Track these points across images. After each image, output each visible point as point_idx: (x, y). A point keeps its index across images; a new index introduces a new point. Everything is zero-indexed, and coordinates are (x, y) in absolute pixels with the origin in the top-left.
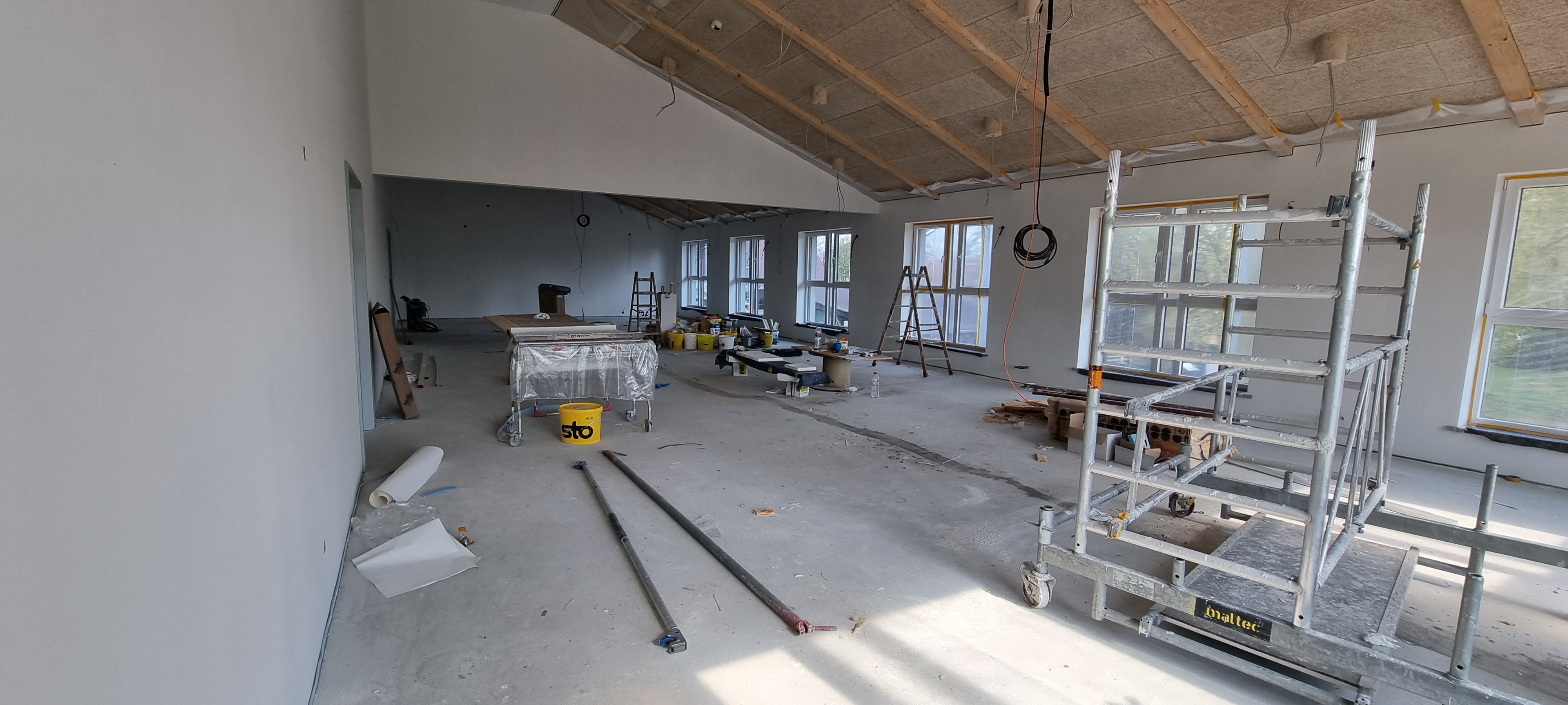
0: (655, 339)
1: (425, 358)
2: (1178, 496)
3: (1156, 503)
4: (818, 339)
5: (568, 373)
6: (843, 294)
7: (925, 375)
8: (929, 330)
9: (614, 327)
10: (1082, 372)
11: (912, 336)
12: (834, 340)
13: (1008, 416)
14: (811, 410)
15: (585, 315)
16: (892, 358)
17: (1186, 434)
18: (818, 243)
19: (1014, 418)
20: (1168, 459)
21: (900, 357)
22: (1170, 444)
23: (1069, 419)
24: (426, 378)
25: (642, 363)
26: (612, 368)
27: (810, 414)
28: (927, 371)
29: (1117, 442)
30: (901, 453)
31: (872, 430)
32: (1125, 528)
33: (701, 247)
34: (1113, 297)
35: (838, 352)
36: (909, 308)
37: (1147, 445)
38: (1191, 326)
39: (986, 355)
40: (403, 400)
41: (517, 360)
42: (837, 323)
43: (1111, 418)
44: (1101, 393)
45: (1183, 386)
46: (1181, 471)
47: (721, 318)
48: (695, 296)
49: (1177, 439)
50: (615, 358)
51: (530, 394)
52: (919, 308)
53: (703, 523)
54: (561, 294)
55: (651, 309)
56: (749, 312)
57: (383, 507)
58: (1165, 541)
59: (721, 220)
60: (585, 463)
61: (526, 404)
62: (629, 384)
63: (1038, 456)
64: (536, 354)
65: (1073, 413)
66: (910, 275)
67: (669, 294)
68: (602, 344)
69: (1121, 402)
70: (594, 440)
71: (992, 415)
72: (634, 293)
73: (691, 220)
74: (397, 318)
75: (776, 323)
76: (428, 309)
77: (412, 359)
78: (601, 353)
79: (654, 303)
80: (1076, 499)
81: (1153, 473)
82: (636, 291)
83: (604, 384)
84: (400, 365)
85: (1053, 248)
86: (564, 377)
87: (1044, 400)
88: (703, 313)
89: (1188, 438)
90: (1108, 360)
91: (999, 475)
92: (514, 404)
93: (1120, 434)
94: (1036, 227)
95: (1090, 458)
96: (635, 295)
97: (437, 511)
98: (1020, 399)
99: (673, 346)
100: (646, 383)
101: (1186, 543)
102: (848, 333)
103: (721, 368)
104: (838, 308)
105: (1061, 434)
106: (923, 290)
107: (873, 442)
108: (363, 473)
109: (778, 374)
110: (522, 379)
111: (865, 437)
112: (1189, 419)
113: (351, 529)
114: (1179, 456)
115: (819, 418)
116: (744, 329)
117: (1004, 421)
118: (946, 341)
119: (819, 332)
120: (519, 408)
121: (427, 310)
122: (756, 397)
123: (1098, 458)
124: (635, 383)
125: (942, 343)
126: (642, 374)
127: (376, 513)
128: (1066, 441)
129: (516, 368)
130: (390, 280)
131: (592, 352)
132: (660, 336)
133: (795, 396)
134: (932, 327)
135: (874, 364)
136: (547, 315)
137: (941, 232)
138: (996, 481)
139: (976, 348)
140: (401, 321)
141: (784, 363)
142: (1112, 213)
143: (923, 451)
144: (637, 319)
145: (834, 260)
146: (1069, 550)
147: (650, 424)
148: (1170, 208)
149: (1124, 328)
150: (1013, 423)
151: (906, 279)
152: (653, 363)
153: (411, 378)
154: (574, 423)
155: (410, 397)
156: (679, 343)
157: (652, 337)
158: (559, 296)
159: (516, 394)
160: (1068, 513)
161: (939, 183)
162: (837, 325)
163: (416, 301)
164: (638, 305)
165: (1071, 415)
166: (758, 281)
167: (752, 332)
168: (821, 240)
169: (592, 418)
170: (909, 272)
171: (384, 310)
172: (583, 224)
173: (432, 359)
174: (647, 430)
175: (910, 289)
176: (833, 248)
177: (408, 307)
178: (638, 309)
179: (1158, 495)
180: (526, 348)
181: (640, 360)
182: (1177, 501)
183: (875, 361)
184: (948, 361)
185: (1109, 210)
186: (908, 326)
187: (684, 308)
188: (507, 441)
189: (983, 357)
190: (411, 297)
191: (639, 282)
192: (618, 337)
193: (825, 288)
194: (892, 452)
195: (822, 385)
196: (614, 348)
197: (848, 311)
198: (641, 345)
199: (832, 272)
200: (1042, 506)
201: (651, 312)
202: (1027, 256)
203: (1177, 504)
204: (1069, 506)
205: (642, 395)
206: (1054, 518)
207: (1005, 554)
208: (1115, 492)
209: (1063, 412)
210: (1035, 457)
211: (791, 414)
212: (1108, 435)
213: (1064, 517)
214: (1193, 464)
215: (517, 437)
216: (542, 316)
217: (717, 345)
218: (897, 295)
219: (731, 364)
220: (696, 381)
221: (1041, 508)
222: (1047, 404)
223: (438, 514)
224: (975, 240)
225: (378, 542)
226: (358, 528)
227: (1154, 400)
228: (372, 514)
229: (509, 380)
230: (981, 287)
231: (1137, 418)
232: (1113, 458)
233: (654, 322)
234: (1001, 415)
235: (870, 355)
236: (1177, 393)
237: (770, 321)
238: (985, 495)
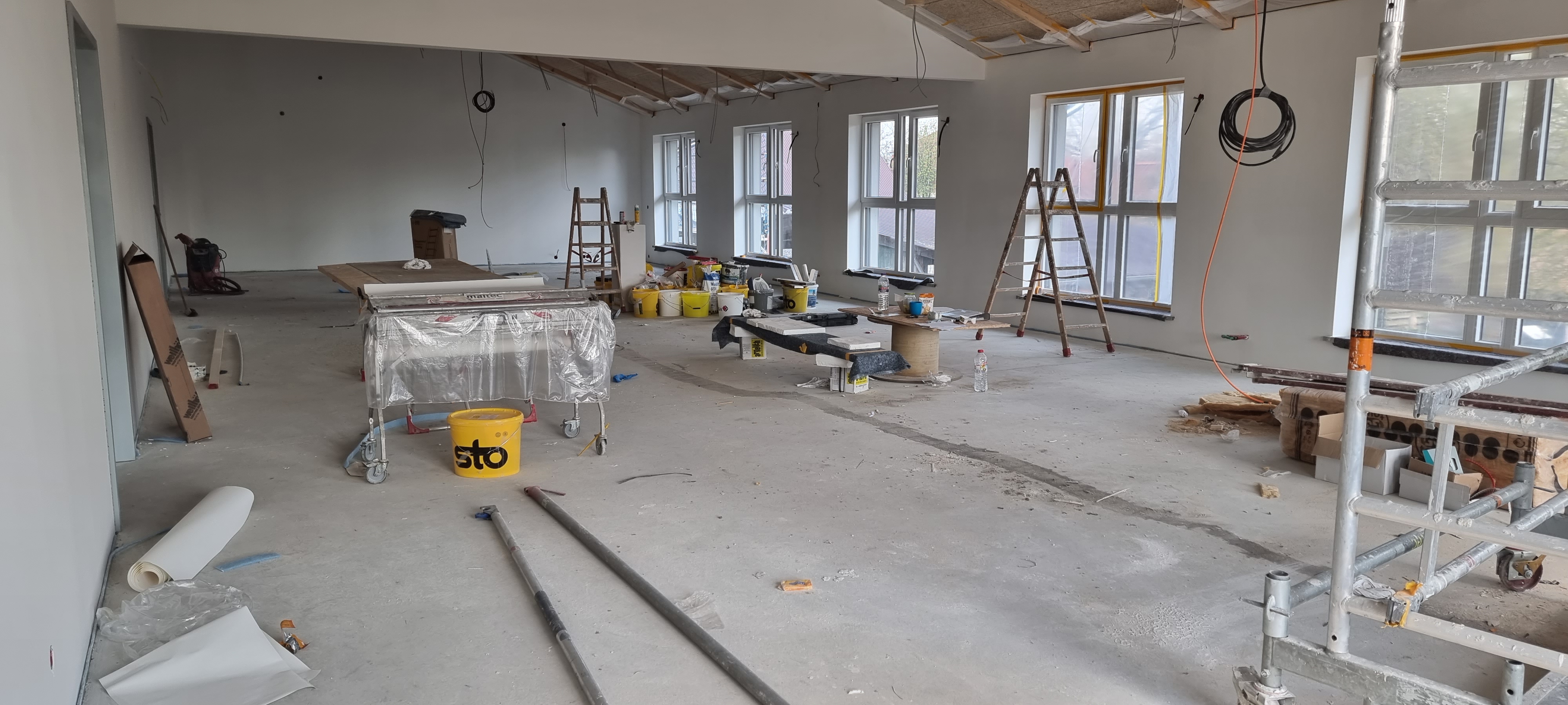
0: (610, 300)
1: (220, 339)
2: (1512, 554)
3: (1473, 567)
4: (884, 295)
5: (465, 359)
6: (926, 219)
7: (1066, 353)
8: (1073, 277)
9: (539, 281)
10: (1340, 343)
11: (1043, 288)
12: (911, 297)
13: (1210, 421)
14: (873, 413)
15: (492, 263)
16: (1009, 326)
17: (1526, 448)
18: (882, 135)
19: (1221, 425)
20: (1495, 491)
21: (1022, 322)
22: (1499, 465)
23: (1318, 425)
24: (222, 372)
25: (587, 339)
26: (538, 349)
27: (873, 421)
28: (1070, 347)
29: (1404, 463)
30: (1026, 484)
31: (976, 447)
32: (1417, 608)
33: (686, 144)
34: (1392, 214)
35: (917, 317)
36: (1037, 241)
37: (1457, 468)
38: (1538, 261)
39: (1172, 318)
40: (183, 408)
41: (375, 339)
42: (916, 269)
43: (1391, 422)
44: (1373, 378)
45: (1520, 363)
46: (1518, 512)
47: (720, 263)
48: (676, 227)
49: (1511, 457)
50: (542, 332)
51: (398, 395)
52: (1056, 240)
53: (694, 606)
54: (450, 228)
55: (602, 251)
56: (768, 253)
57: (151, 590)
58: (1490, 631)
59: (717, 97)
60: (496, 510)
61: (391, 413)
62: (567, 376)
63: (1264, 488)
64: (408, 327)
65: (1323, 413)
66: (1038, 185)
67: (633, 224)
68: (521, 309)
69: (1408, 394)
70: (510, 470)
71: (1183, 420)
72: (573, 223)
73: (667, 99)
74: (170, 272)
75: (813, 271)
76: (223, 256)
77: (198, 340)
78: (519, 325)
79: (607, 240)
80: (1331, 560)
81: (1467, 514)
82: (576, 220)
83: (525, 377)
84: (176, 350)
85: (1289, 129)
86: (456, 365)
87: (1272, 392)
88: (691, 255)
89: (1531, 454)
90: (1389, 324)
91: (1195, 520)
92: (372, 413)
93: (1408, 449)
94: (1258, 93)
95: (1354, 492)
96: (576, 227)
97: (244, 594)
98: (1232, 391)
99: (641, 313)
100: (595, 374)
101: (1528, 635)
102: (935, 286)
103: (722, 346)
104: (918, 243)
105: (1303, 450)
106: (1062, 210)
107: (978, 467)
108: (116, 533)
109: (817, 355)
110: (385, 370)
111: (965, 458)
112: (1531, 419)
113: (96, 627)
114: (1514, 485)
115: (886, 428)
116: (760, 283)
117: (1204, 429)
118: (1102, 295)
119: (886, 284)
120: (381, 419)
121: (221, 258)
122: (781, 394)
123: (1367, 489)
124: (577, 373)
125: (1095, 298)
126: (588, 359)
127: (140, 599)
128: (1312, 462)
129: (374, 352)
130: (154, 206)
131: (504, 323)
132: (619, 295)
133: (846, 391)
134: (1078, 272)
135: (979, 336)
136: (426, 263)
137: (1093, 108)
138: (1190, 532)
139: (1154, 306)
140: (176, 276)
141: (827, 336)
142: (1393, 63)
143: (1064, 481)
144: (580, 266)
145: (910, 162)
146: (1319, 647)
147: (603, 443)
148: (1499, 53)
149: (1418, 267)
150: (1219, 432)
151: (1033, 192)
152: (607, 341)
153: (196, 373)
154: (476, 443)
155: (194, 404)
156: (651, 306)
157: (607, 297)
158: (446, 231)
159: (374, 395)
160: (1316, 583)
161: (1089, 23)
162: (915, 272)
163: (202, 244)
164: (580, 244)
165: (1321, 417)
166: (782, 200)
167: (773, 286)
168: (887, 128)
169: (505, 434)
170: (1038, 178)
171: (145, 258)
172: (484, 107)
173: (233, 339)
174: (599, 451)
175: (1039, 208)
176: (907, 143)
177: (189, 253)
178: (580, 250)
179: (1476, 552)
180: (391, 318)
181: (585, 335)
182: (1511, 563)
183: (980, 330)
184: (1105, 329)
185: (1387, 57)
186: (1036, 270)
187: (658, 249)
188: (361, 474)
189: (1167, 322)
190: (193, 236)
191: (582, 205)
192: (548, 297)
193: (894, 210)
194: (1009, 483)
195: (890, 372)
196: (540, 315)
197: (932, 247)
198: (585, 309)
199: (906, 183)
200: (1270, 572)
201: (603, 254)
202: (1243, 145)
203: (1511, 569)
204: (1316, 572)
205: (589, 394)
206: (1291, 593)
207: (1207, 655)
208: (1400, 547)
209: (1308, 413)
210: (1259, 490)
211: (840, 422)
212: (1388, 451)
213: (1308, 591)
214: (1540, 498)
215: (379, 468)
216: (417, 264)
217: (714, 309)
218: (1016, 218)
219: (738, 340)
220: (680, 369)
221: (1268, 575)
222: (1280, 400)
223: (244, 598)
224: (1152, 122)
225: (142, 649)
226: (108, 626)
227: (1469, 389)
228: (133, 602)
229: (363, 373)
230: (1163, 202)
231: (1435, 419)
232: (1396, 490)
233: (608, 273)
234: (1197, 420)
235: (973, 322)
236: (1509, 376)
237: (804, 267)
238: (1171, 553)
